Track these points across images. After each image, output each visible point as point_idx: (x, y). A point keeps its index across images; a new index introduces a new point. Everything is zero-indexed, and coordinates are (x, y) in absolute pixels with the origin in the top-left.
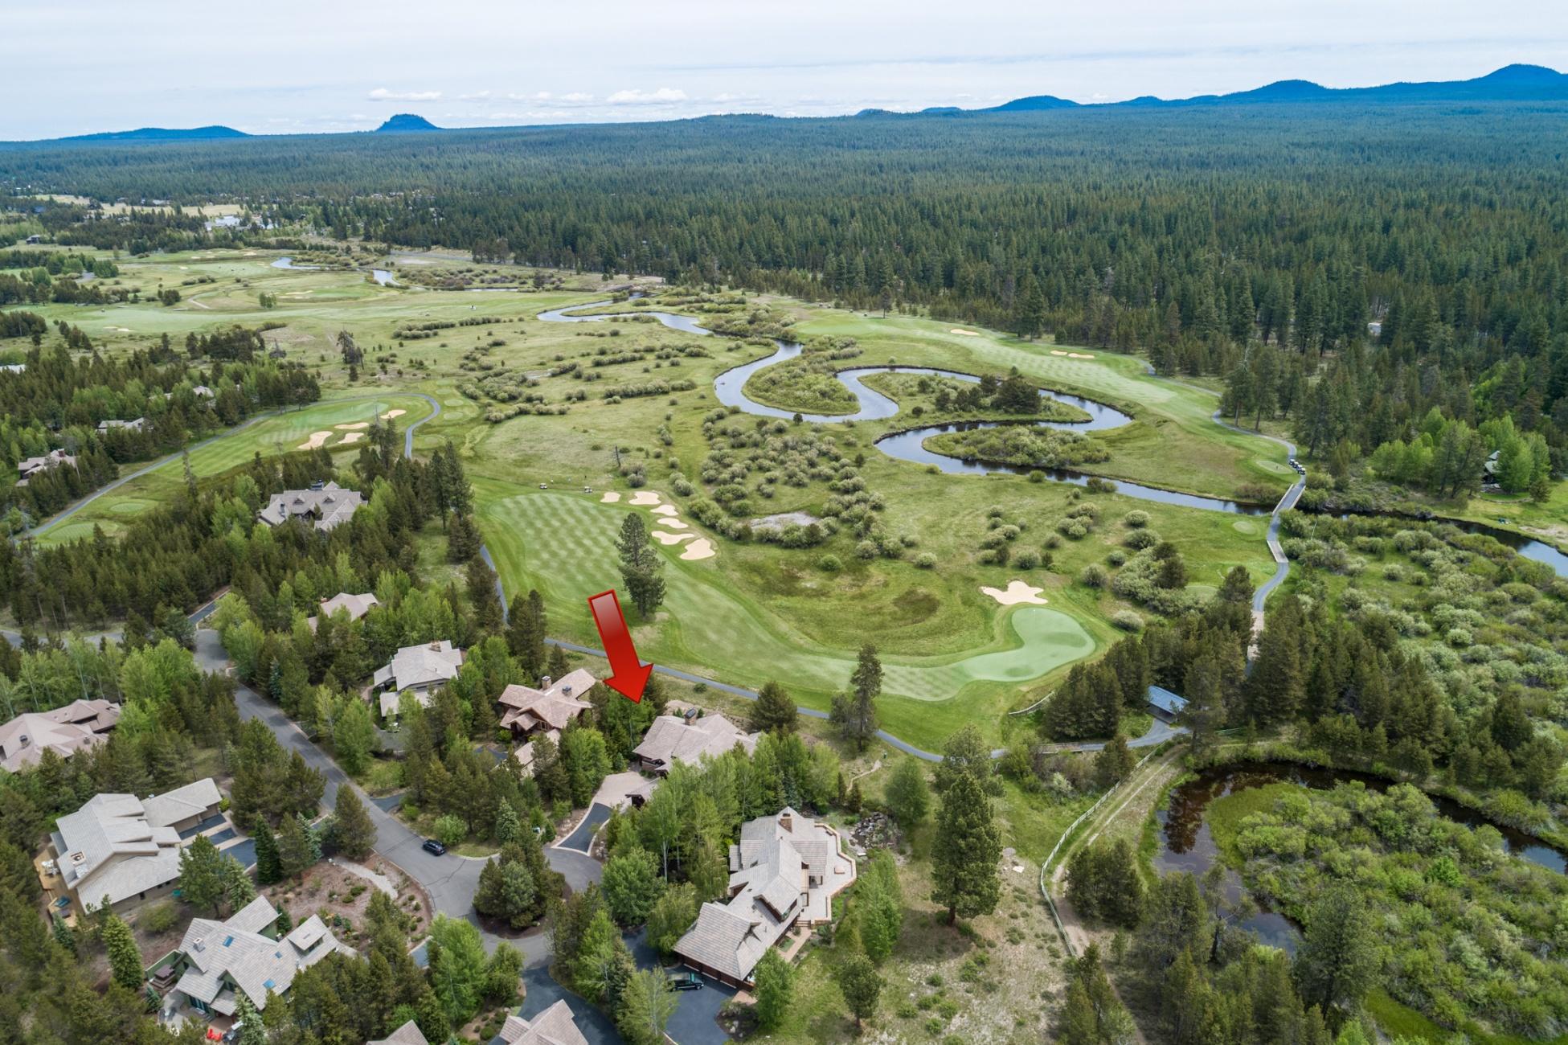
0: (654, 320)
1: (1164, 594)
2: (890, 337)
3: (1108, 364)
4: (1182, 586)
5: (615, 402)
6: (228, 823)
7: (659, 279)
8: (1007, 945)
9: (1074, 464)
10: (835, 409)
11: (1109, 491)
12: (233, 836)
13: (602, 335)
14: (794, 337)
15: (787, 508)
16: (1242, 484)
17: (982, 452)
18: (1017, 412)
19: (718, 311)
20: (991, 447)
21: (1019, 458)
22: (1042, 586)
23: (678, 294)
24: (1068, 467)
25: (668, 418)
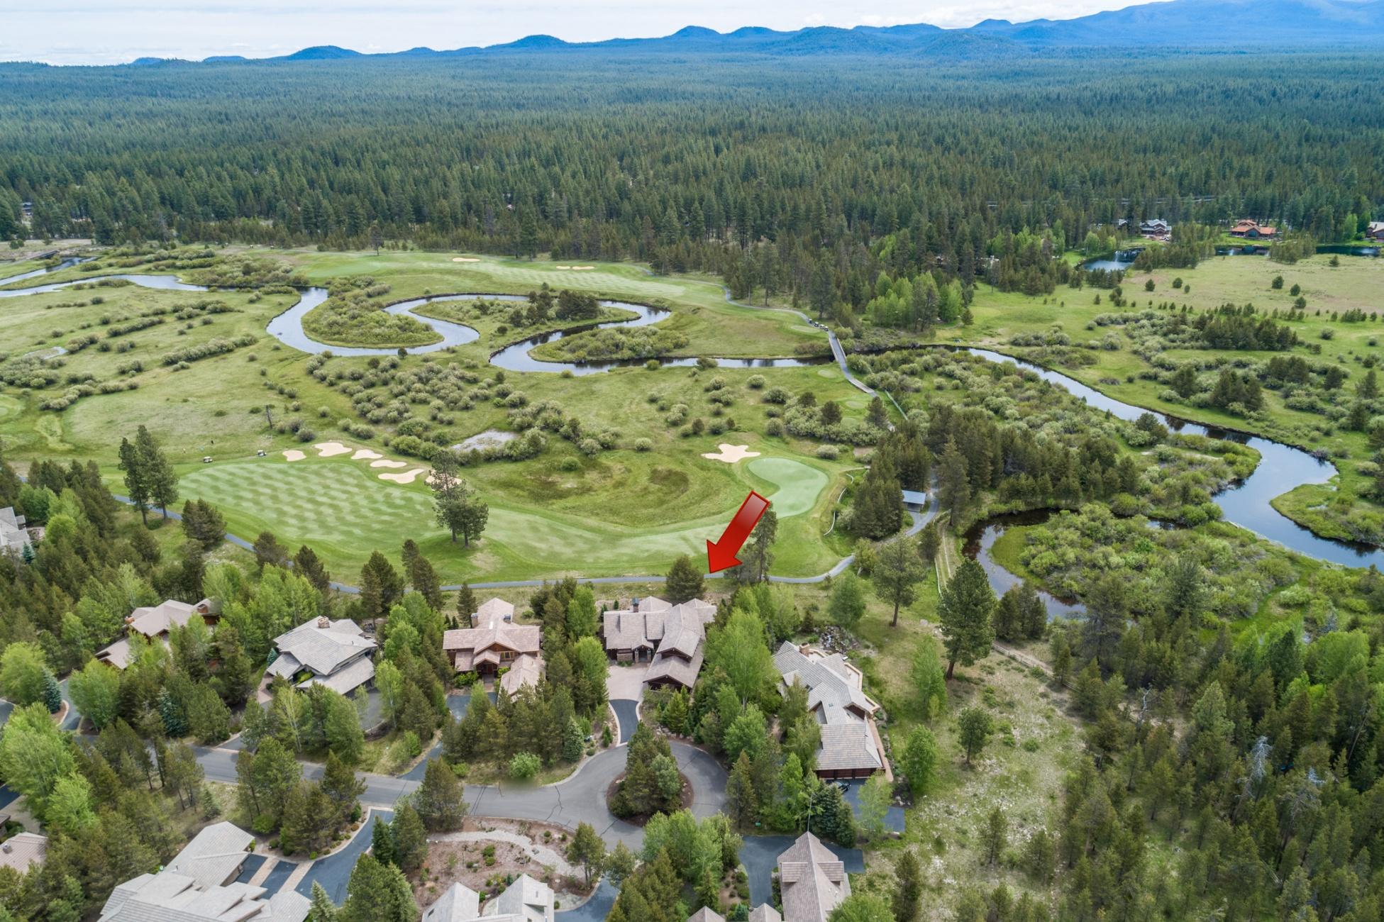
0: (128, 283)
1: (834, 428)
2: (401, 272)
3: (611, 272)
4: (839, 421)
5: (183, 367)
6: (272, 859)
7: (87, 242)
8: (990, 677)
9: (668, 351)
10: (420, 340)
11: (712, 366)
12: (293, 867)
13: (82, 305)
14: (306, 282)
15: (477, 430)
16: (795, 345)
17: (590, 353)
18: (582, 319)
19: (194, 267)
20: (597, 349)
21: (626, 354)
22: (745, 443)
23: (123, 254)
24: (665, 354)
25: (263, 374)
